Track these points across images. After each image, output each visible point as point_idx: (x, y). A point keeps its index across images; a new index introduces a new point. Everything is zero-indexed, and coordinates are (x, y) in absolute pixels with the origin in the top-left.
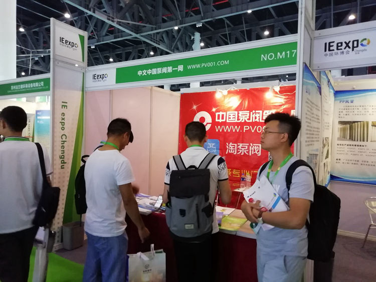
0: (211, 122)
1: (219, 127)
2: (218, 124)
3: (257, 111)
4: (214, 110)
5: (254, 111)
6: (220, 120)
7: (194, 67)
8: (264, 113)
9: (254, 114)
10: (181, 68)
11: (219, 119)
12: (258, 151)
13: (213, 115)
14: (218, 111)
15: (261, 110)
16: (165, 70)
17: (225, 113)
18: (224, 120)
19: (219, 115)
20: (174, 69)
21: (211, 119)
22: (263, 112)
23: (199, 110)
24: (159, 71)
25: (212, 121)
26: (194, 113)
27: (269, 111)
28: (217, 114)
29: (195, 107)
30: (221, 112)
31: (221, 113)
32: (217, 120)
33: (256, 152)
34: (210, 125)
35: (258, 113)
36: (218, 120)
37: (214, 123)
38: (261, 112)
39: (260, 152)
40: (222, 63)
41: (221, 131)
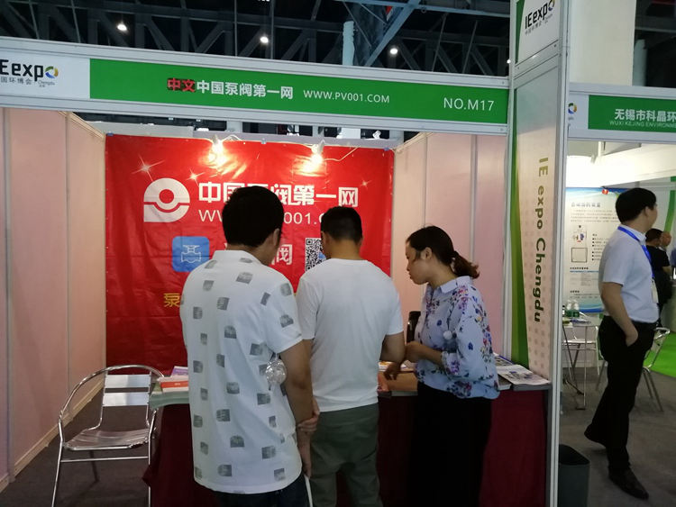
0: (188, 201)
1: (207, 211)
2: (205, 205)
3: (282, 186)
4: (194, 177)
5: (276, 186)
6: (210, 199)
7: (318, 95)
8: (295, 190)
9: (278, 191)
10: (287, 92)
11: (205, 195)
12: (288, 257)
13: (193, 189)
14: (202, 180)
15: (290, 184)
16: (246, 89)
17: (218, 186)
18: (218, 199)
19: (205, 189)
20: (269, 91)
21: (188, 196)
22: (293, 188)
23: (157, 174)
24: (231, 88)
25: (191, 199)
26: (146, 182)
27: (303, 186)
28: (201, 185)
29: (146, 168)
30: (210, 183)
31: (210, 185)
32: (201, 198)
33: (283, 258)
34: (188, 207)
35: (285, 189)
36: (205, 199)
37: (195, 203)
38: (289, 187)
39: (291, 258)
40: (377, 98)
41: (211, 220)
